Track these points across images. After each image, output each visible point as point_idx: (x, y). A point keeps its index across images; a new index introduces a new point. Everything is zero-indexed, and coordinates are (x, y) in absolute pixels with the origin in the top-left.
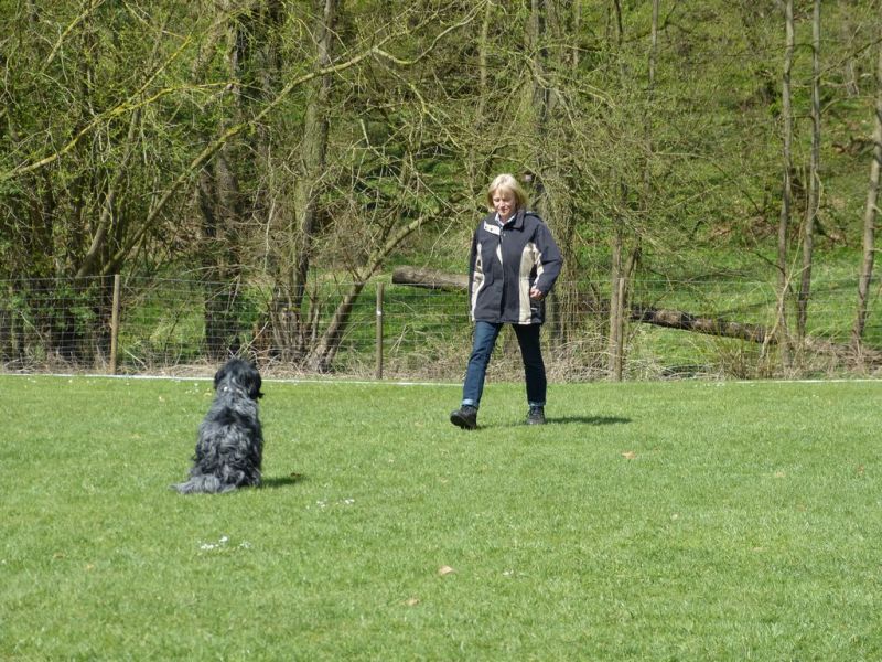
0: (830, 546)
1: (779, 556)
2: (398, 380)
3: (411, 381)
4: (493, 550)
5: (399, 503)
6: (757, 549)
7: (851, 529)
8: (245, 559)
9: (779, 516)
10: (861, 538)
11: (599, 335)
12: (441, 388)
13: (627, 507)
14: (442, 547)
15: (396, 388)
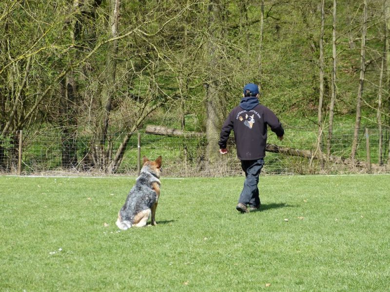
6: (298, 251)
8: (69, 258)
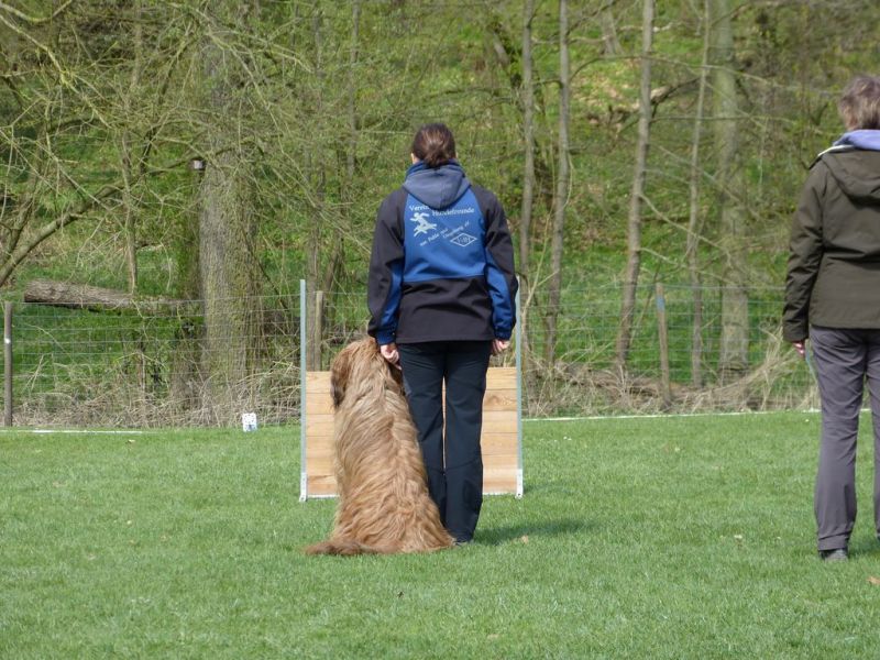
0: (584, 631)
1: (520, 646)
2: (32, 427)
3: (49, 428)
4: (153, 646)
5: (32, 587)
6: (491, 637)
7: (611, 608)
9: (519, 594)
10: (624, 620)
11: (291, 366)
12: (88, 436)
13: (326, 586)
14: (87, 643)
15: (30, 438)
